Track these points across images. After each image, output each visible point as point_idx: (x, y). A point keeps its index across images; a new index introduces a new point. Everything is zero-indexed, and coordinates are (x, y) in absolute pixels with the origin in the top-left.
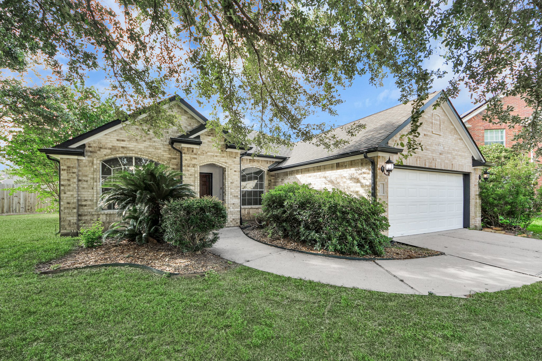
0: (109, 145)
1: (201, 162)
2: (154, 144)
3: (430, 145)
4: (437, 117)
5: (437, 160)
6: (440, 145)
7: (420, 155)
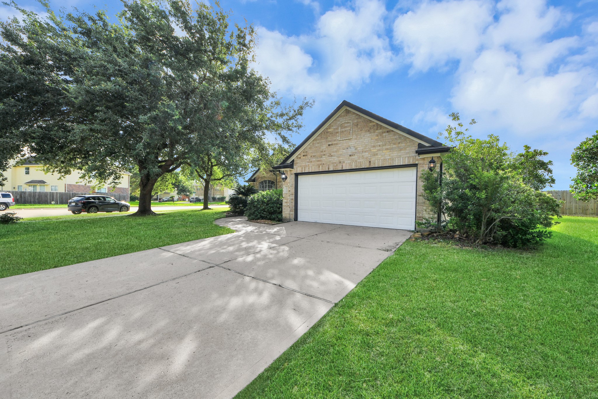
3: (336, 152)
4: (346, 125)
5: (346, 162)
6: (350, 148)
7: (323, 163)
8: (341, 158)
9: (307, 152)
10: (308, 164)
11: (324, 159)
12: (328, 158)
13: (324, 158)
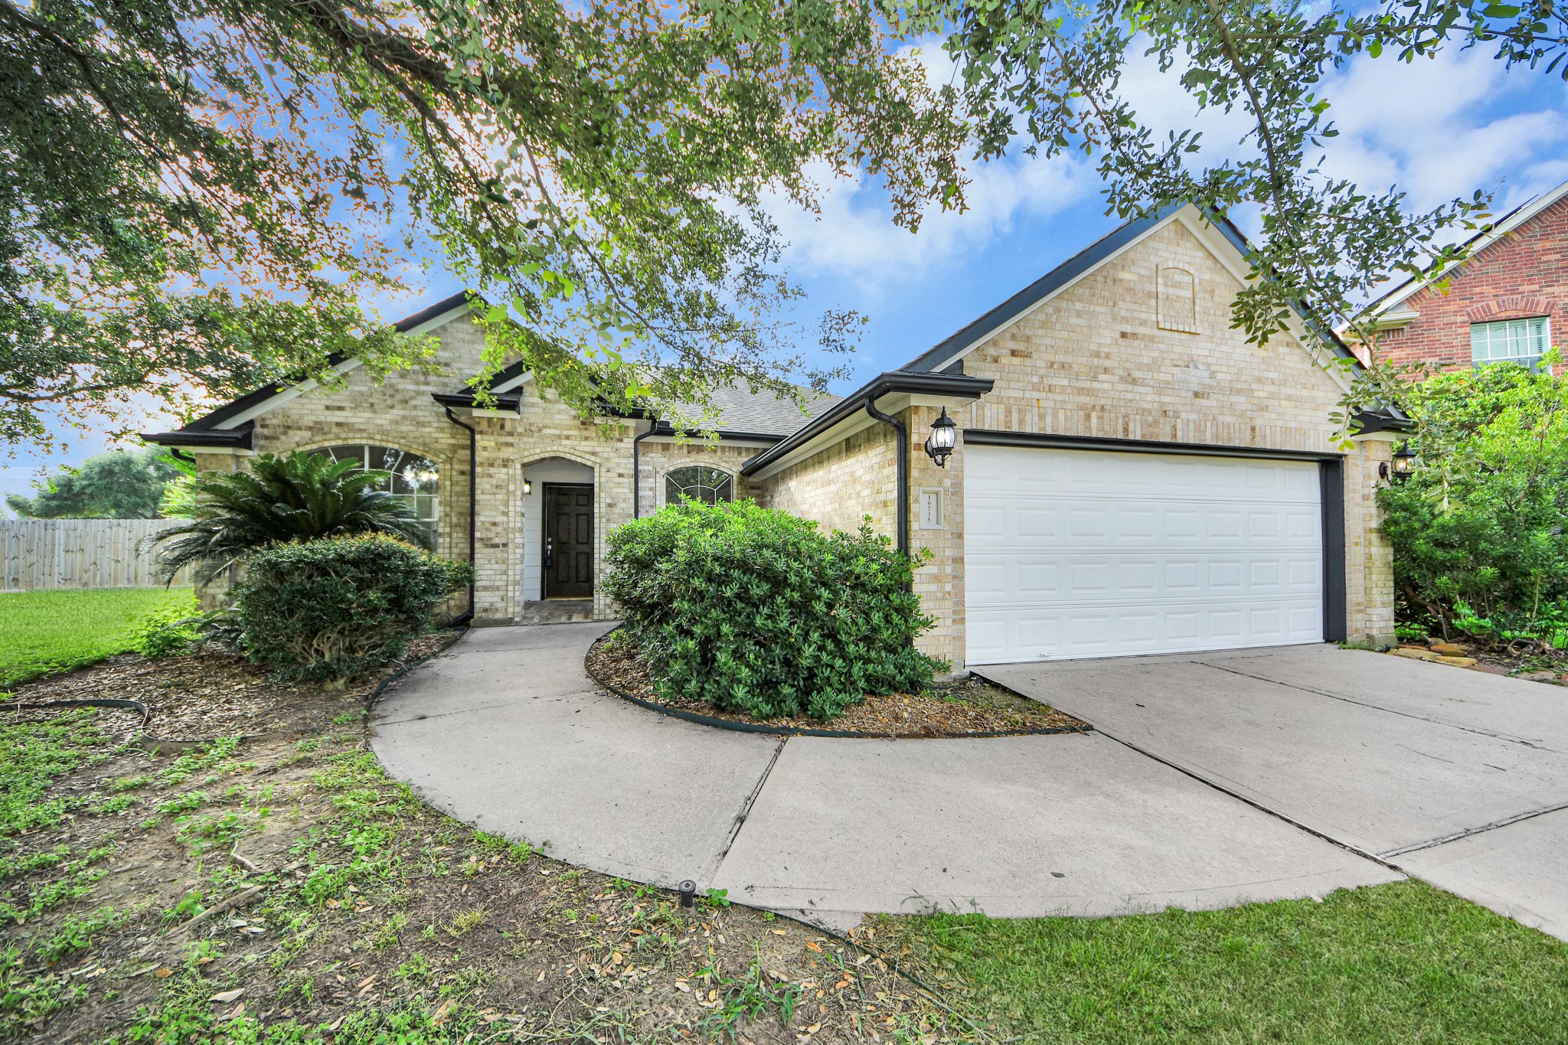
0: (309, 420)
1: (526, 453)
2: (414, 413)
3: (1149, 368)
4: (1178, 277)
5: (1183, 415)
6: (1196, 367)
7: (1103, 402)
8: (1168, 399)
9: (1028, 339)
10: (1035, 395)
11: (1106, 386)
12: (1122, 387)
13: (1104, 383)
